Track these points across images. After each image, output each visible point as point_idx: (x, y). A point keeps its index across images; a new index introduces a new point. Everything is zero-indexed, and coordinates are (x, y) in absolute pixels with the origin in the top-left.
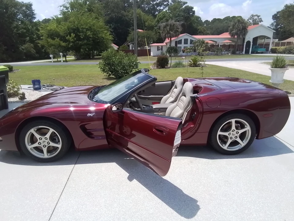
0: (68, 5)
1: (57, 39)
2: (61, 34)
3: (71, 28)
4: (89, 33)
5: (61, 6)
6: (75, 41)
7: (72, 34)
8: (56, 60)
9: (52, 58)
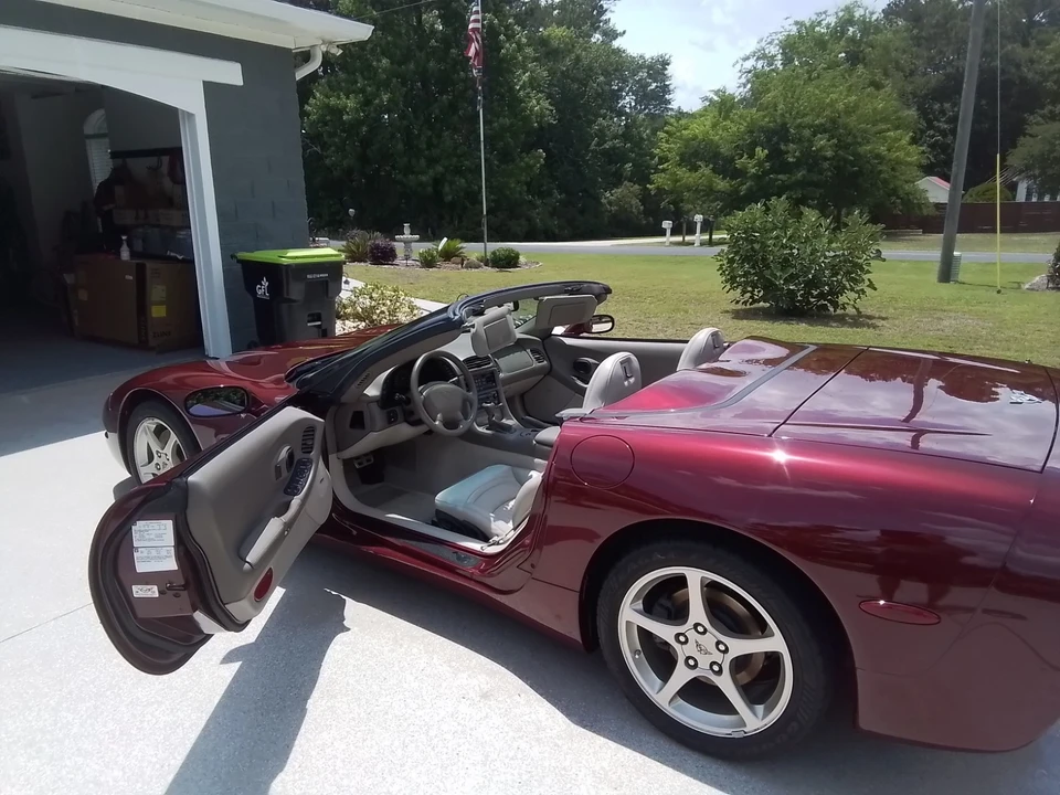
0: (774, 50)
1: (706, 170)
2: (725, 150)
3: (763, 127)
4: (821, 141)
5: (746, 59)
6: (766, 173)
7: (758, 149)
8: (680, 239)
9: (668, 232)
